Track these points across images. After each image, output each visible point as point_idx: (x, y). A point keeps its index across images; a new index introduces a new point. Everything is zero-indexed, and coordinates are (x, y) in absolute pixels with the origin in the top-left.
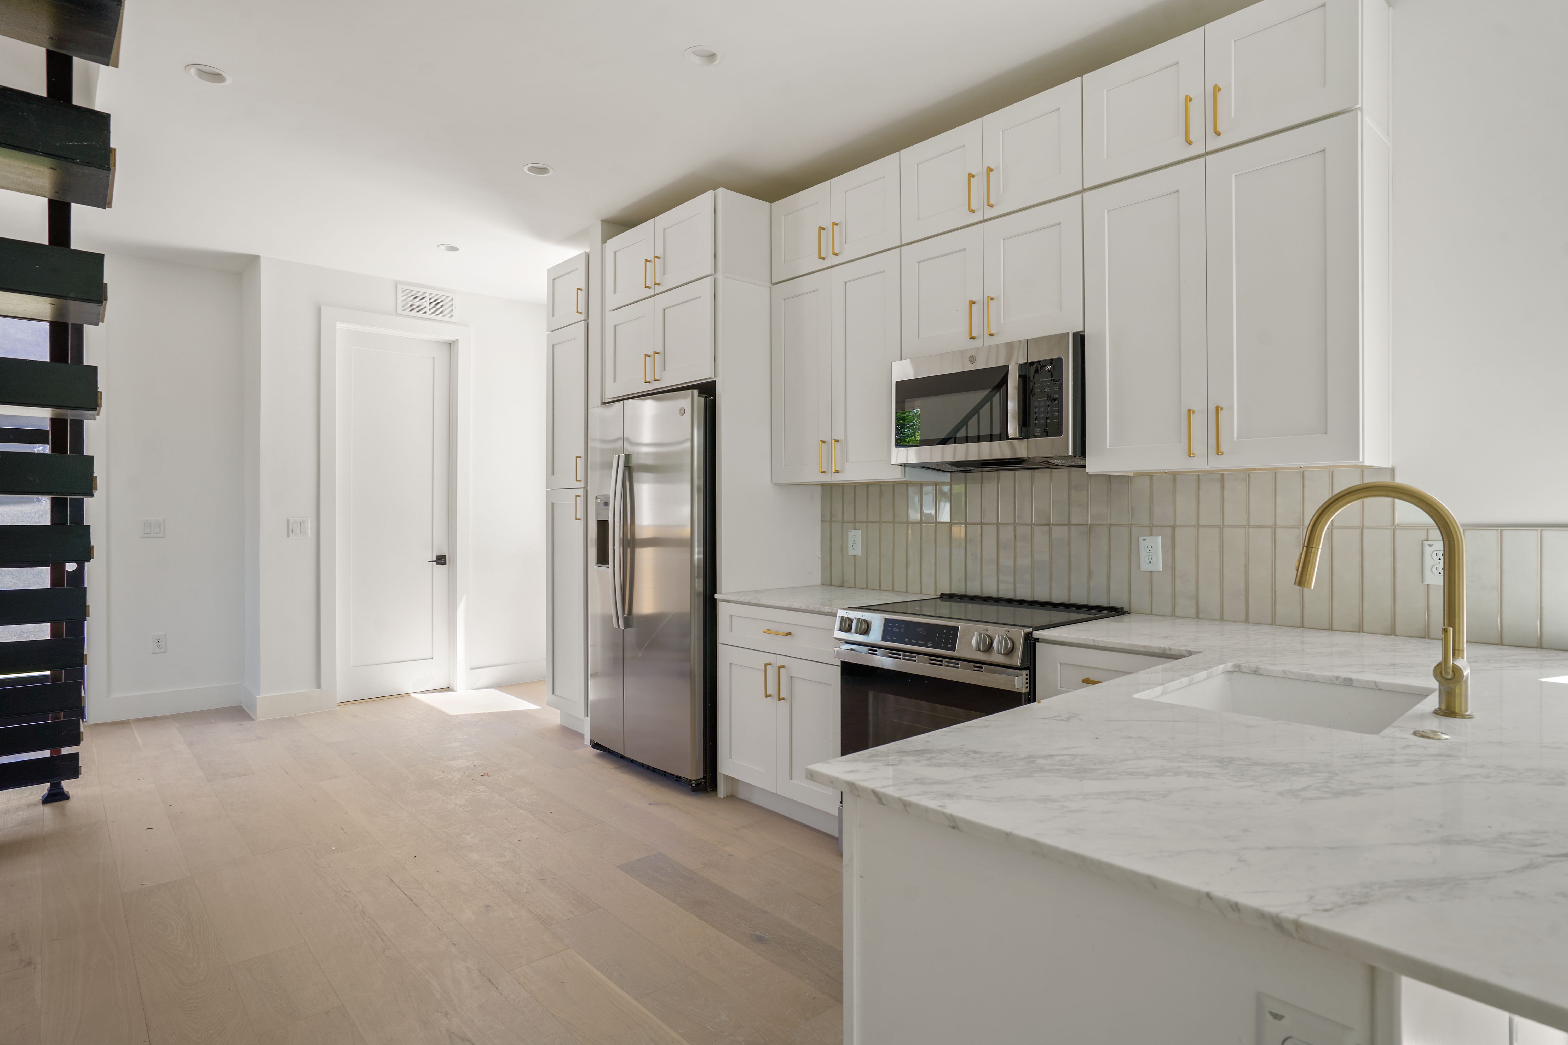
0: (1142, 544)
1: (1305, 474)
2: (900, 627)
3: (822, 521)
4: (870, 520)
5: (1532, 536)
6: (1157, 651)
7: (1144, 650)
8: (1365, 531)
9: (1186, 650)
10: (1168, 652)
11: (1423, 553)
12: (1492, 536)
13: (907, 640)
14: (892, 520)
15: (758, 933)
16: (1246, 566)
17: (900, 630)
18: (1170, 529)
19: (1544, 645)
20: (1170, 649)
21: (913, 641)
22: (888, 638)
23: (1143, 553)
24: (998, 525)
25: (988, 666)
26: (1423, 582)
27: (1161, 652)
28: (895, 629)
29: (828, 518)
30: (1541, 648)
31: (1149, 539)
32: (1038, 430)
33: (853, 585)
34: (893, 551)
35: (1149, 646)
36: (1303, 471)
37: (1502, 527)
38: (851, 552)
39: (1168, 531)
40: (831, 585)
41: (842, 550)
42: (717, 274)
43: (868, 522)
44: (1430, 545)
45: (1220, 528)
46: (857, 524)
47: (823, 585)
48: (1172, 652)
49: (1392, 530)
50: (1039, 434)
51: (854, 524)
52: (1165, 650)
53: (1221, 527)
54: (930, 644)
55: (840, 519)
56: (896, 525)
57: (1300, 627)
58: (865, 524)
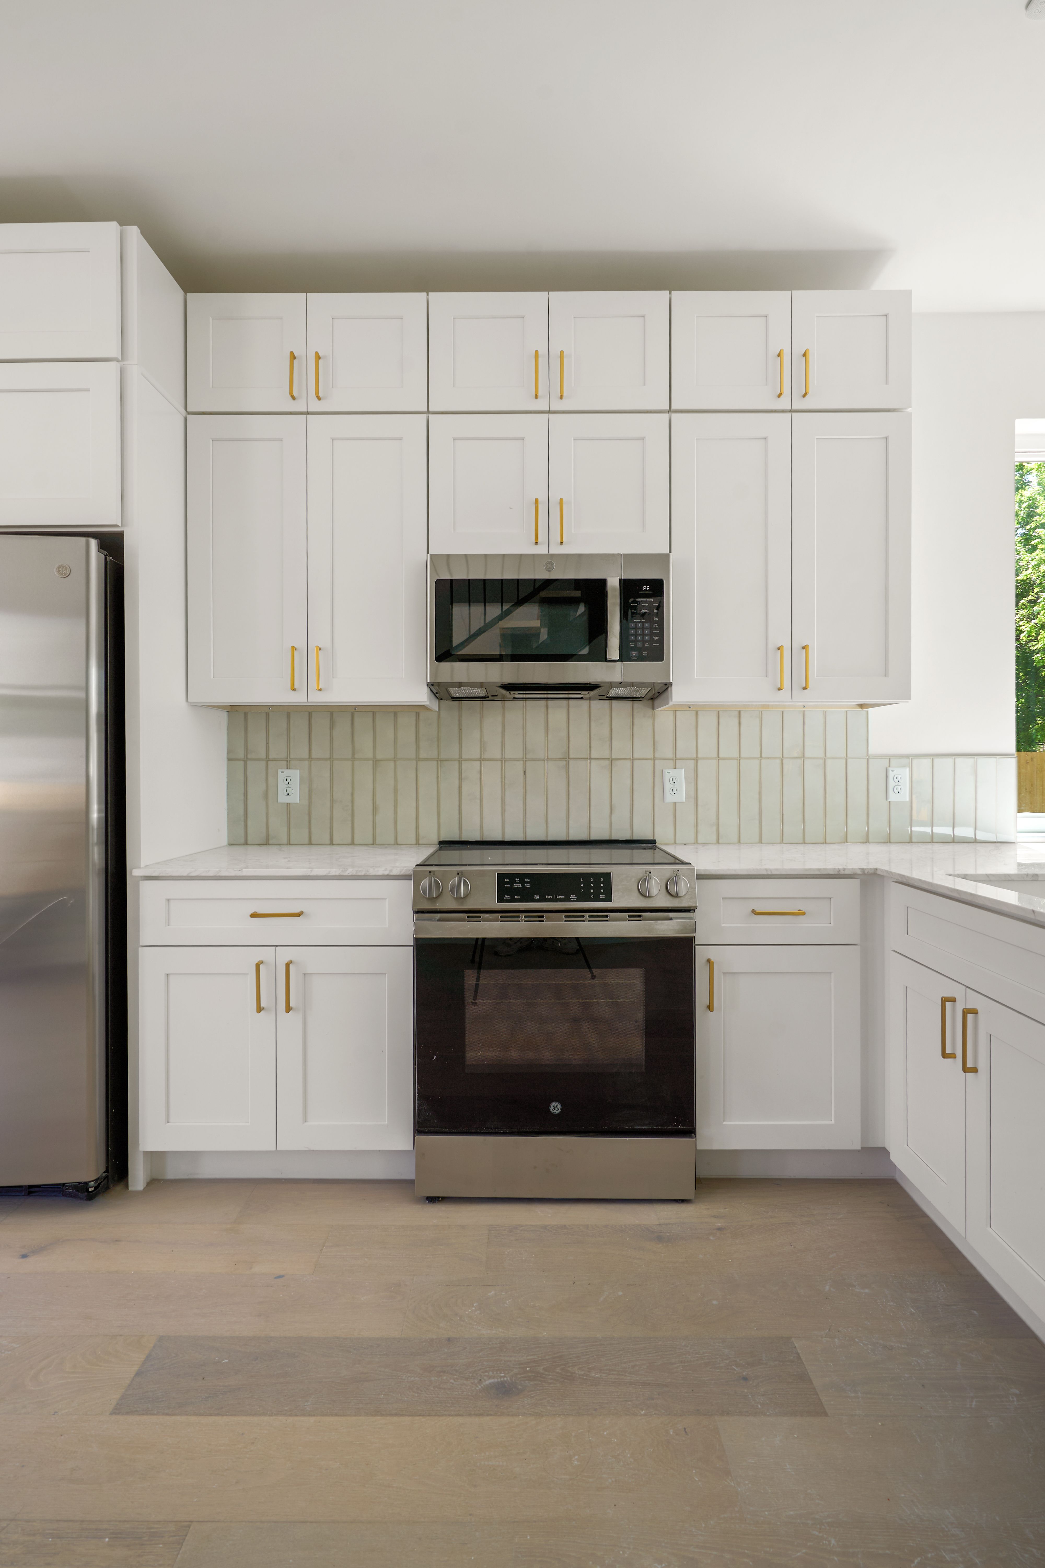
0: (667, 777)
1: (806, 713)
2: (523, 882)
3: (229, 759)
4: (314, 756)
5: (950, 761)
6: (831, 873)
7: (819, 873)
8: (849, 760)
9: (859, 868)
10: (842, 872)
11: (887, 777)
12: (927, 762)
13: (537, 897)
14: (350, 756)
15: (487, 1382)
16: (760, 794)
17: (523, 886)
18: (693, 762)
19: (955, 841)
20: (844, 870)
21: (547, 897)
22: (507, 897)
23: (668, 786)
24: (503, 760)
25: (619, 913)
26: (887, 800)
27: (836, 873)
28: (515, 886)
29: (241, 755)
30: (954, 842)
31: (673, 773)
32: (634, 653)
33: (285, 841)
34: (352, 795)
35: (824, 869)
36: (804, 711)
37: (933, 756)
38: (283, 798)
39: (692, 763)
40: (246, 843)
41: (266, 795)
42: (125, 363)
43: (310, 759)
44: (893, 771)
45: (737, 759)
46: (293, 762)
47: (230, 845)
48: (847, 872)
49: (867, 760)
50: (636, 658)
51: (288, 763)
52: (840, 870)
53: (739, 759)
54: (573, 897)
55: (263, 756)
56: (356, 762)
57: (802, 843)
58: (307, 762)
